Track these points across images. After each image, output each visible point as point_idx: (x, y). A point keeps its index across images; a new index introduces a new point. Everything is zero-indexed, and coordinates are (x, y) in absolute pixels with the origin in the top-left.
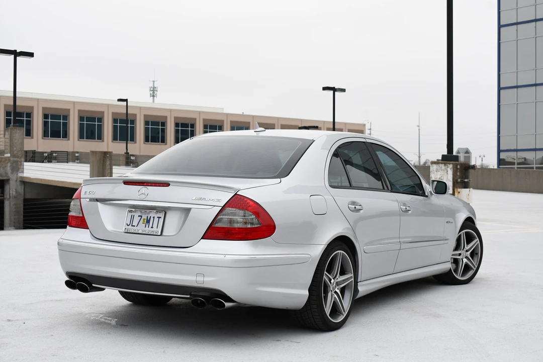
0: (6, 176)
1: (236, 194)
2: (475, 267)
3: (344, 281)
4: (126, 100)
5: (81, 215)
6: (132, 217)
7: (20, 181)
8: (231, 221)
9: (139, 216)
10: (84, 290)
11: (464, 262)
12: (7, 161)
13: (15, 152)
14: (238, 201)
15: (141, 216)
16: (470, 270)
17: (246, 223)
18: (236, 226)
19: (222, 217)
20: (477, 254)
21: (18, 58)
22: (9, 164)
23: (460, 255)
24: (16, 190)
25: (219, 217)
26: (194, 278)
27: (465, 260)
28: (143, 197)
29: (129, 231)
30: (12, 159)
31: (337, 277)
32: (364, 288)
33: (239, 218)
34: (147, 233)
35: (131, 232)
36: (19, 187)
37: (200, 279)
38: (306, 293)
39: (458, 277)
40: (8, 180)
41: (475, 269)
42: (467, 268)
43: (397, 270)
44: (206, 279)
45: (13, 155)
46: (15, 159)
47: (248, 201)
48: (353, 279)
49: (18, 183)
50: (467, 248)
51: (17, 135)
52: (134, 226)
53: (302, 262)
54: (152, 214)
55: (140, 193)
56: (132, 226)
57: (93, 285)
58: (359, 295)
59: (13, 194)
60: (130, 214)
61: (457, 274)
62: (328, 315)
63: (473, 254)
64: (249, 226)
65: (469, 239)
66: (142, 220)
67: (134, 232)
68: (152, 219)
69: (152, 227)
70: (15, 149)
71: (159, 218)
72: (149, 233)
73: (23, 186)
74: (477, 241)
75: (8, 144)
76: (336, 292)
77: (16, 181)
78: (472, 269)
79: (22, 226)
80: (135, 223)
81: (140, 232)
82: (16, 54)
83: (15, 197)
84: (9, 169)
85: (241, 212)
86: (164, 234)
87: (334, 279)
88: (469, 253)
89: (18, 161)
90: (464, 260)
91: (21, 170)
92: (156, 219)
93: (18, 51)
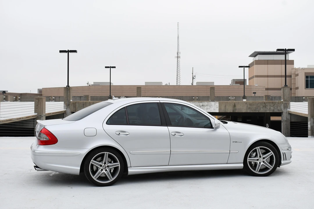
0: (281, 111)
1: (44, 127)
3: (113, 166)
7: (288, 113)
12: (281, 104)
13: (285, 99)
22: (282, 105)
23: (258, 160)
24: (286, 117)
30: (284, 102)
36: (288, 116)
38: (79, 168)
39: (256, 172)
41: (271, 169)
45: (284, 100)
48: (119, 165)
49: (287, 114)
50: (263, 156)
51: (286, 90)
58: (129, 174)
59: (284, 119)
62: (95, 179)
70: (285, 97)
73: (290, 115)
74: (272, 153)
75: (282, 95)
77: (286, 113)
79: (290, 135)
82: (286, 51)
83: (286, 121)
84: (282, 107)
88: (265, 159)
89: (287, 103)
90: (261, 163)
91: (289, 108)
93: (286, 49)
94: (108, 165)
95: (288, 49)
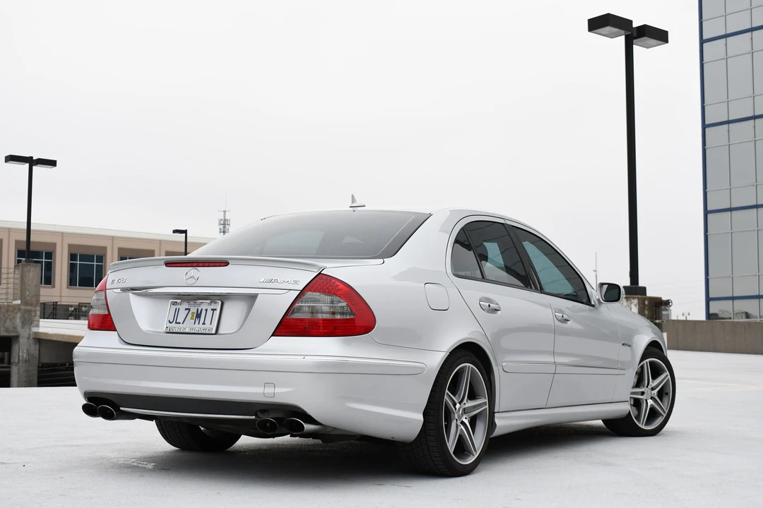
0: (14, 332)
1: (320, 273)
2: (664, 412)
3: (475, 407)
4: (185, 232)
5: (107, 313)
6: (177, 311)
7: (34, 339)
8: (313, 311)
9: (186, 309)
10: (109, 416)
11: (649, 404)
12: (16, 310)
13: (28, 298)
14: (322, 283)
15: (189, 309)
16: (658, 417)
17: (334, 313)
18: (320, 316)
19: (300, 304)
20: (667, 394)
21: (35, 168)
22: (19, 315)
23: (643, 393)
24: (27, 350)
25: (297, 305)
26: (260, 390)
27: (650, 402)
28: (191, 281)
29: (171, 331)
30: (23, 307)
31: (465, 401)
32: (505, 423)
33: (324, 306)
34: (197, 332)
35: (174, 331)
36: (33, 347)
37: (269, 390)
38: (420, 417)
39: (640, 425)
40: (17, 337)
41: (665, 415)
42: (653, 414)
43: (550, 403)
44: (278, 390)
45: (25, 303)
46: (29, 308)
47: (337, 283)
48: (487, 406)
49: (31, 341)
50: (653, 384)
51: (31, 274)
52: (180, 323)
53: (414, 373)
54: (205, 305)
55: (188, 276)
56: (176, 323)
57: (121, 408)
58: (497, 433)
59: (23, 357)
60: (174, 307)
61: (639, 420)
62: (452, 452)
63: (662, 394)
64: (338, 317)
65: (656, 372)
66: (190, 314)
67: (179, 331)
68: (204, 312)
69: (204, 324)
70: (27, 293)
71: (214, 310)
72: (200, 332)
73: (38, 346)
74: (667, 375)
75: (18, 287)
76: (463, 423)
77: (29, 338)
78: (661, 415)
80: (180, 319)
81: (187, 330)
82: (32, 162)
83: (26, 361)
84: (18, 322)
85: (328, 298)
86: (221, 331)
87: (460, 403)
88: (655, 392)
89: (31, 311)
90: (648, 401)
91: (35, 323)
92: (210, 313)
93: (34, 158)
94: (467, 405)
95: (39, 159)
